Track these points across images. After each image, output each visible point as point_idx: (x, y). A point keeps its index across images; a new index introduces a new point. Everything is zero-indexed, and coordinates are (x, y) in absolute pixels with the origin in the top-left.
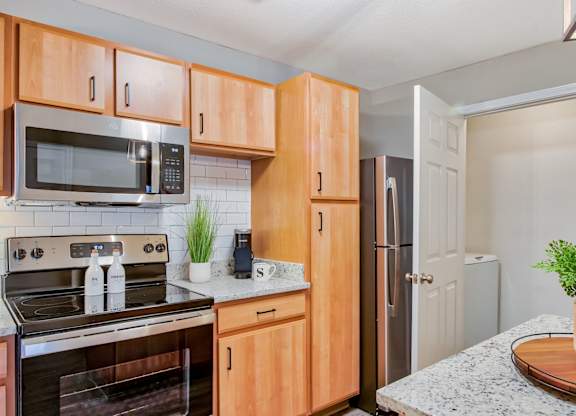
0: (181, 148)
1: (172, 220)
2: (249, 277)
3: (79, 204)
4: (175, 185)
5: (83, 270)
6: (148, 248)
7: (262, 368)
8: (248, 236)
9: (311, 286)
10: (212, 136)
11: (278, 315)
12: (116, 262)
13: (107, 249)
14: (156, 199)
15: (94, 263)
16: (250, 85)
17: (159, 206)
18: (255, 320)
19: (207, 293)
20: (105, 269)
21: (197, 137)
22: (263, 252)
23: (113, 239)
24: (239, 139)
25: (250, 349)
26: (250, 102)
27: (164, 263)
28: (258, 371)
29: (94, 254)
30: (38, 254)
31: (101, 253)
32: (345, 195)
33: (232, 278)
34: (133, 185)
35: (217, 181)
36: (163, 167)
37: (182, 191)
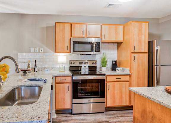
0: (100, 42)
1: (98, 58)
2: (116, 71)
3: (81, 54)
4: (98, 50)
5: (81, 67)
6: (93, 63)
7: (117, 91)
8: (116, 61)
9: (131, 74)
10: (107, 39)
11: (121, 80)
12: (87, 66)
13: (85, 63)
14: (95, 53)
15: (83, 66)
16: (116, 26)
17: (95, 55)
18: (115, 80)
19: (104, 73)
20: (85, 67)
21: (103, 40)
22: (120, 65)
23: (86, 61)
24: (113, 39)
25: (114, 86)
26: (116, 30)
27: (96, 67)
28: (116, 92)
29: (83, 64)
30: (74, 63)
31: (84, 64)
32: (143, 51)
33: (112, 71)
34: (90, 51)
35: (109, 48)
36: (96, 46)
37: (100, 51)
